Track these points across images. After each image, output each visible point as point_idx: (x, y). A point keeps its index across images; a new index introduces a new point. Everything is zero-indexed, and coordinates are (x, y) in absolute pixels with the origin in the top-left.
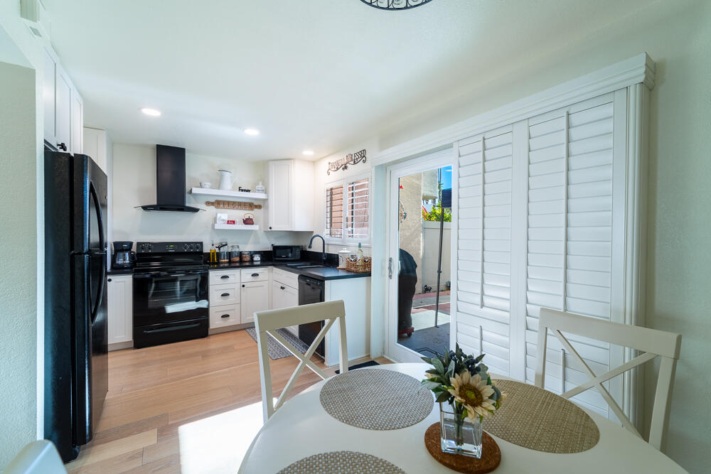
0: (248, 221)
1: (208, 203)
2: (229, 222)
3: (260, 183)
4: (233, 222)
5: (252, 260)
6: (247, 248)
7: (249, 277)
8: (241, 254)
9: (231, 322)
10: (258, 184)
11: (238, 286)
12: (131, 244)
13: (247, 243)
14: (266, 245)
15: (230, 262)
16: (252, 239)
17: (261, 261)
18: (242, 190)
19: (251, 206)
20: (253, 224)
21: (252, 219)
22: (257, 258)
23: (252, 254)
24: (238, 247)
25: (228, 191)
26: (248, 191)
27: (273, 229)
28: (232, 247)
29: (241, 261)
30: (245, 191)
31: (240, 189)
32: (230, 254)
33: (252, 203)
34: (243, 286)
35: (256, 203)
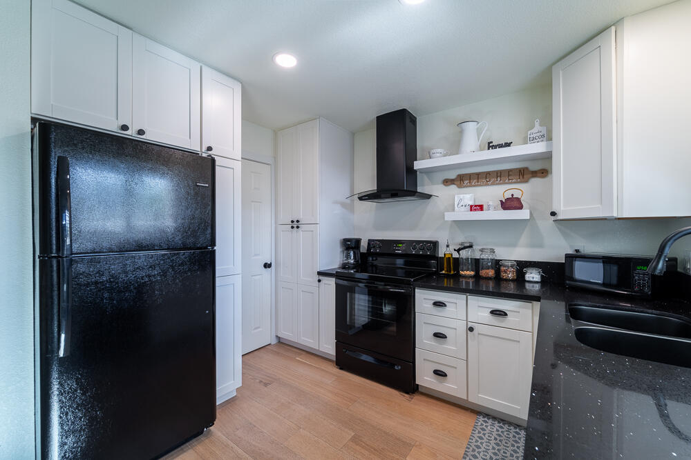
0: (511, 204)
1: (447, 182)
2: (472, 208)
3: (537, 124)
4: (481, 208)
5: (520, 279)
6: (511, 253)
7: (484, 315)
8: (497, 264)
9: (449, 387)
10: (532, 127)
11: (462, 327)
12: (358, 241)
13: (514, 245)
14: (554, 249)
15: (477, 277)
16: (524, 239)
17: (543, 282)
18: (495, 147)
19: (522, 174)
20: (521, 207)
21: (518, 199)
22: (533, 276)
23: (522, 266)
24: (493, 251)
25: (471, 153)
26: (508, 145)
27: (560, 217)
28: (482, 250)
29: (498, 278)
30: (501, 146)
31: (491, 146)
32: (477, 264)
33: (527, 168)
34: (471, 329)
35: (534, 167)
